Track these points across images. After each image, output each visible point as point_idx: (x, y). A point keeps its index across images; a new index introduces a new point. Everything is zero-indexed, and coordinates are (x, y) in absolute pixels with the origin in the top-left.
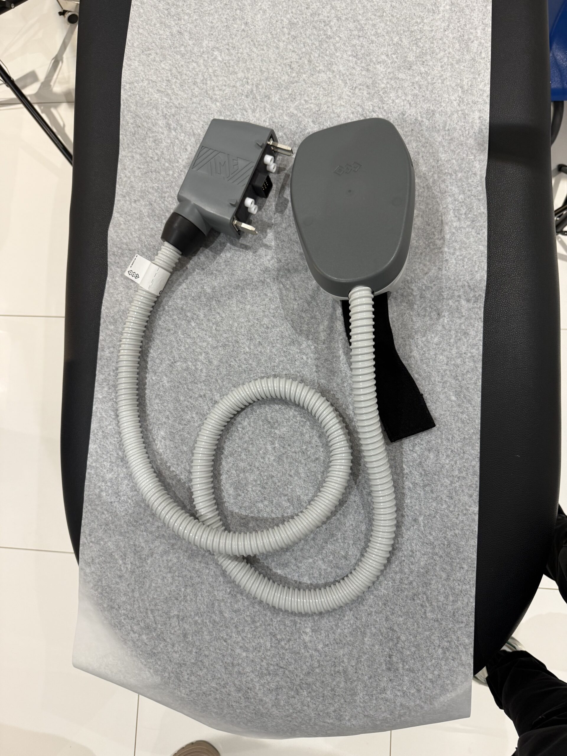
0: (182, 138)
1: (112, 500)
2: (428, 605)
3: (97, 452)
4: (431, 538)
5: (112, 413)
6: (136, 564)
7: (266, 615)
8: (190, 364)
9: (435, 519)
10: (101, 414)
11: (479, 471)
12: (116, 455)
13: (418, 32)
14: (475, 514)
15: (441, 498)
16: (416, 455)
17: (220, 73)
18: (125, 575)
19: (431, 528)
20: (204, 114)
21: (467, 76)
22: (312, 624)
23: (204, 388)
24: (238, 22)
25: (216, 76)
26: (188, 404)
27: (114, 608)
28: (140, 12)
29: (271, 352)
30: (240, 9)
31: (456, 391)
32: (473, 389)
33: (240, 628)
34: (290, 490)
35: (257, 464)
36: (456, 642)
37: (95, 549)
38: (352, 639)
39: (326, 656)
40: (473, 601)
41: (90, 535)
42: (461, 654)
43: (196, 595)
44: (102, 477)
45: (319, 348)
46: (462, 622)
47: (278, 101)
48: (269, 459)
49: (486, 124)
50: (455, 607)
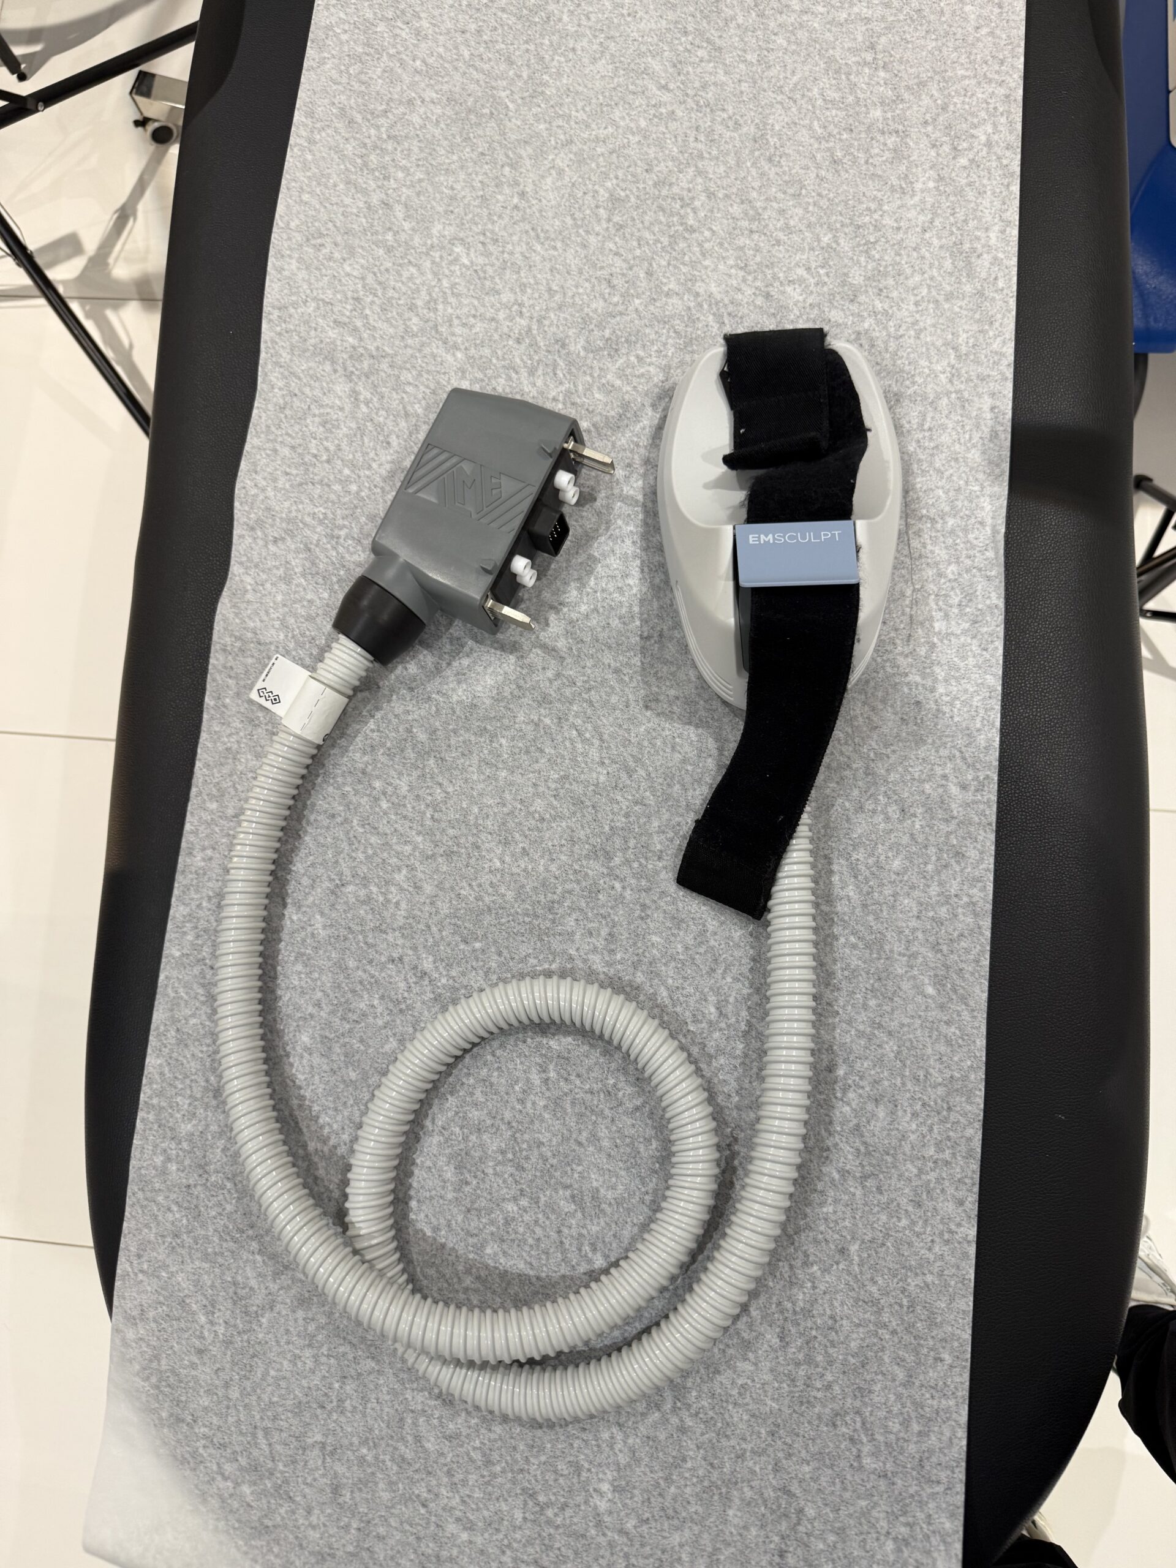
0: (381, 419)
1: (191, 1182)
2: (865, 1440)
3: (162, 1074)
4: (874, 1289)
5: (201, 991)
6: (235, 1326)
7: (515, 1448)
8: (374, 889)
9: (884, 1249)
10: (176, 992)
11: (979, 1150)
12: (203, 1084)
13: (871, 228)
14: (969, 1242)
15: (898, 1205)
16: (848, 1108)
17: (465, 291)
18: (211, 1347)
19: (874, 1268)
20: (428, 372)
21: (966, 327)
22: (615, 1474)
23: (400, 942)
24: (507, 190)
25: (457, 295)
26: (365, 976)
27: (183, 1421)
28: (305, 159)
29: (547, 870)
30: (511, 166)
31: (936, 976)
32: (972, 974)
33: (459, 1477)
34: (576, 1175)
35: (508, 1115)
36: (924, 1526)
37: (149, 1289)
38: (700, 1510)
39: (642, 1545)
40: (962, 1435)
41: (139, 1256)
42: (935, 1555)
43: (365, 1400)
44: (172, 1129)
45: (650, 866)
46: (938, 1482)
47: (582, 353)
48: (534, 1103)
49: (1005, 421)
50: (924, 1447)
